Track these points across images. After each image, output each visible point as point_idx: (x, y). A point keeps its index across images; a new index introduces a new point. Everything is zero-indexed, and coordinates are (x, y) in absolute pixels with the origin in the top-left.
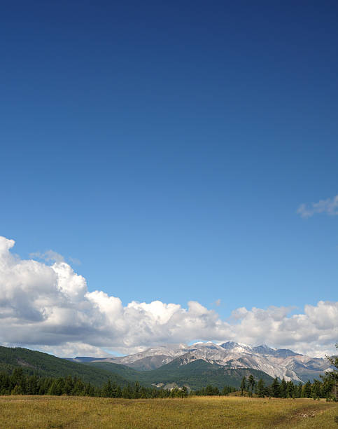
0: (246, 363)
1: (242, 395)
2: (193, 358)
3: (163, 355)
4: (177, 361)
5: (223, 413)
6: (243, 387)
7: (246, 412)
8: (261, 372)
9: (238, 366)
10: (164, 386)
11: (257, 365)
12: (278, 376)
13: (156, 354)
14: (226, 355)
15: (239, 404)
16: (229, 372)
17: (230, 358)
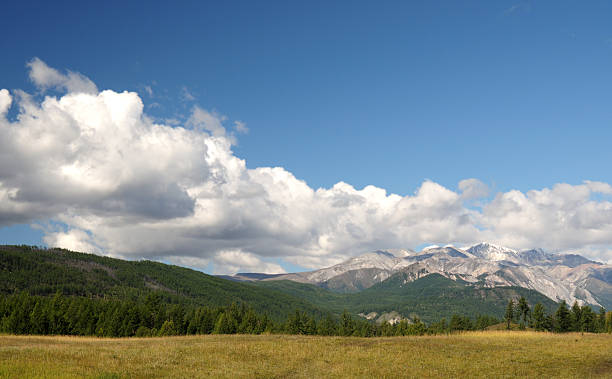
0: (509, 278)
1: (508, 329)
2: (423, 271)
3: (375, 268)
4: (398, 277)
5: (514, 357)
6: (510, 316)
7: (550, 355)
8: (534, 292)
9: (497, 283)
10: (377, 317)
11: (527, 281)
12: (561, 298)
13: (363, 266)
14: (476, 266)
15: (536, 343)
16: (482, 292)
17: (483, 270)
